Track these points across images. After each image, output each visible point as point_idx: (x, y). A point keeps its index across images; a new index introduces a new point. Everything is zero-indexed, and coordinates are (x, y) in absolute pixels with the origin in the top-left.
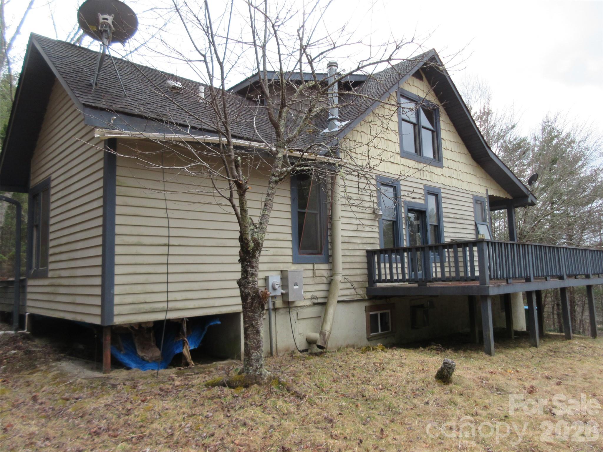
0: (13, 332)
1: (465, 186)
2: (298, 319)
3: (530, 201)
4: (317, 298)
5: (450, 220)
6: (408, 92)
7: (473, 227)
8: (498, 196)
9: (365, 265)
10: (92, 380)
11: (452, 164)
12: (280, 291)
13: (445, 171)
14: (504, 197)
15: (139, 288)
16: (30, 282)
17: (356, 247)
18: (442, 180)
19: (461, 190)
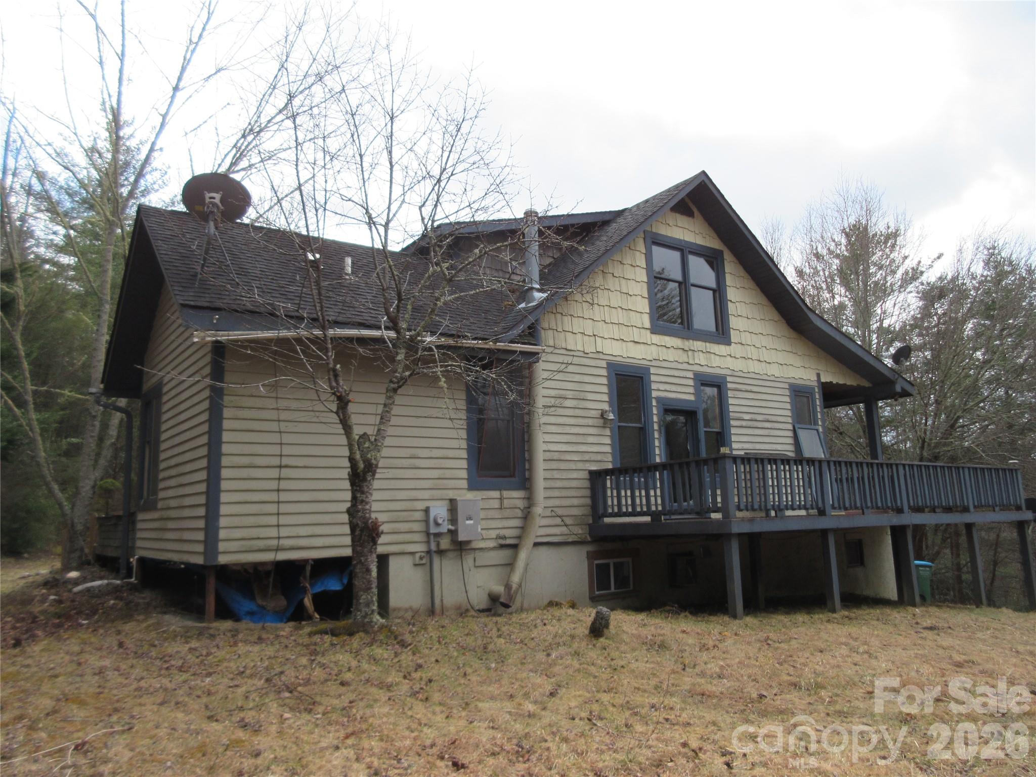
0: (118, 582)
1: (775, 371)
2: (476, 567)
3: (898, 389)
4: (504, 538)
5: (744, 423)
6: (667, 236)
7: (790, 434)
8: (841, 382)
9: (588, 493)
10: (187, 629)
11: (746, 338)
12: (446, 527)
13: (733, 349)
14: (854, 384)
15: (251, 520)
16: (140, 516)
17: (572, 466)
18: (730, 363)
19: (765, 377)
